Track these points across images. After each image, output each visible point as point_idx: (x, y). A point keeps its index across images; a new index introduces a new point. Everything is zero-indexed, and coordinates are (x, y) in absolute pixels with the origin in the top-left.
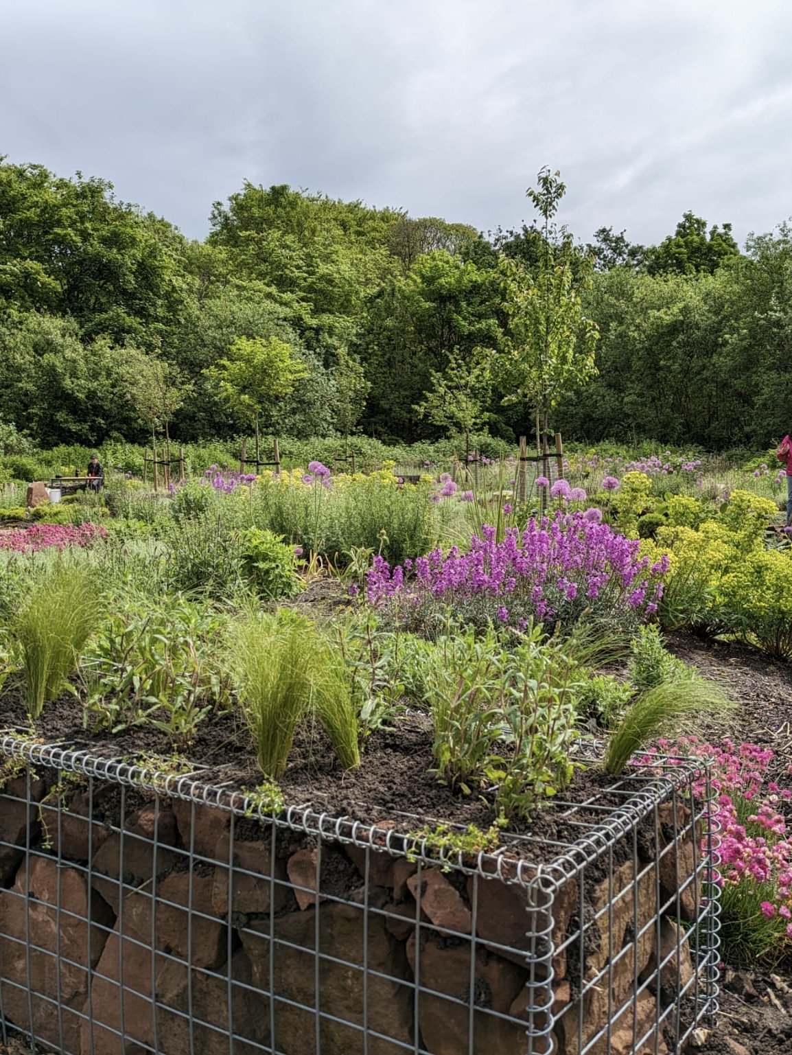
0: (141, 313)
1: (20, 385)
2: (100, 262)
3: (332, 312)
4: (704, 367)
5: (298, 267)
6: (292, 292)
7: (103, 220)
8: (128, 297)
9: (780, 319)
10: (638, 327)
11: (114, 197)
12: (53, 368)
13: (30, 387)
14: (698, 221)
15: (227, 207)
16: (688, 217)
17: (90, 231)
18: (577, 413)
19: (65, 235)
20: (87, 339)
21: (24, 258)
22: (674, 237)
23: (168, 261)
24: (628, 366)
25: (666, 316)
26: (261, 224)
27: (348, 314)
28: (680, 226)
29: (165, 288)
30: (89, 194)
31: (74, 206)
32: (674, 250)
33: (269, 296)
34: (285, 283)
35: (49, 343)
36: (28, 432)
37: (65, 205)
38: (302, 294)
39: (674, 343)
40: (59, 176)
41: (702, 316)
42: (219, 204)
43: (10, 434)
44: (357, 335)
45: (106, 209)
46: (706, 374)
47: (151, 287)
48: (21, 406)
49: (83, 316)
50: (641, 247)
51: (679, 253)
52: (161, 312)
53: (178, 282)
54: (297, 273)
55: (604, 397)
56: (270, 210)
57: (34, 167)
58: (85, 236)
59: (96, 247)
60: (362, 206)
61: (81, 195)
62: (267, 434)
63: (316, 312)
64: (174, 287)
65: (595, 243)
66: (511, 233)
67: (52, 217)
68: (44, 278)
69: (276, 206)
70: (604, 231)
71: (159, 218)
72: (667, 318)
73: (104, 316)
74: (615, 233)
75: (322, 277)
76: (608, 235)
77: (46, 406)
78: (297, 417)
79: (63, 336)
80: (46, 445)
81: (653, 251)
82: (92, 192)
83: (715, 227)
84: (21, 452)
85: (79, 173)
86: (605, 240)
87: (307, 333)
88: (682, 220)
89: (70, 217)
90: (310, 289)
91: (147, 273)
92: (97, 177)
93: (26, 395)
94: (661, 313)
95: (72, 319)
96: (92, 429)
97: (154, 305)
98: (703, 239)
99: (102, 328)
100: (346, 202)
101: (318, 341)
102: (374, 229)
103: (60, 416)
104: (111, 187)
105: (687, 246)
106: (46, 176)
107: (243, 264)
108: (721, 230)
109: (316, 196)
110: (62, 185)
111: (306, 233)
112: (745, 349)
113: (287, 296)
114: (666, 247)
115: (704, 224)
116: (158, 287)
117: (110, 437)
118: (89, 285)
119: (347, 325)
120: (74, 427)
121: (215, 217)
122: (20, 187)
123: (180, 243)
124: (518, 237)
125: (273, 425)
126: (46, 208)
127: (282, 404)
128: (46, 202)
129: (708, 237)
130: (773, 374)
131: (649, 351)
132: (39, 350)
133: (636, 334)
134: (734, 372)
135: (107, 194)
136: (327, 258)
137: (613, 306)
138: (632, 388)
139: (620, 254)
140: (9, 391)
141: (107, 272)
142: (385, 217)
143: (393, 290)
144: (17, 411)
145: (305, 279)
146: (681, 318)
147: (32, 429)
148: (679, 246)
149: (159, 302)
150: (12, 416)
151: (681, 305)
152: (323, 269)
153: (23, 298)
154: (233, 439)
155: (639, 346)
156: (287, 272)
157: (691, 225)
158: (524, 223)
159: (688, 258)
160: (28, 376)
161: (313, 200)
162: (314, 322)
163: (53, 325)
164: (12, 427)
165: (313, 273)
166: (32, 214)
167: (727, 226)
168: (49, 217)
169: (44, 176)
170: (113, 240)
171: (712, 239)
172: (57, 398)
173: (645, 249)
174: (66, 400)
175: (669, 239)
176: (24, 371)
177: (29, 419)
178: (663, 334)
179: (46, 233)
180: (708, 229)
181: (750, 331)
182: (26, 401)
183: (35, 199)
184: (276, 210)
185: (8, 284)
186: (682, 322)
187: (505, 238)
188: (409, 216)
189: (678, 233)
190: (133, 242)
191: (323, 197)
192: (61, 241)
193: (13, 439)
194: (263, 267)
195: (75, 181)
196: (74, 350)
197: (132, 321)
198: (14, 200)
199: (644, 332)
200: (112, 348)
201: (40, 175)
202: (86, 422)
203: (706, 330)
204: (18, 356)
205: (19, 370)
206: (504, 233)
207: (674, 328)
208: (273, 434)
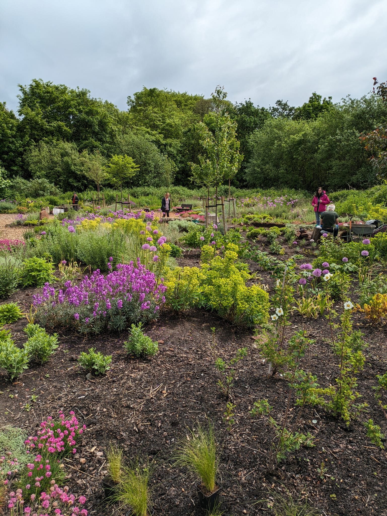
0: (100, 140)
1: (56, 169)
2: (85, 121)
3: (171, 138)
4: (311, 158)
5: (159, 121)
6: (156, 130)
7: (87, 105)
8: (95, 134)
9: (340, 139)
10: (286, 142)
11: (91, 96)
12: (68, 162)
13: (60, 169)
14: (318, 96)
15: (133, 98)
16: (314, 94)
17: (82, 109)
18: (261, 177)
19: (73, 111)
20: (80, 151)
21: (58, 121)
22: (308, 103)
23: (111, 119)
24: (281, 158)
25: (297, 137)
26: (146, 104)
27: (178, 138)
28: (310, 98)
29: (109, 130)
30: (82, 95)
31: (76, 100)
32: (307, 108)
33: (148, 132)
34: (154, 127)
35: (67, 153)
36: (59, 186)
37: (73, 100)
38: (160, 131)
39: (300, 149)
40: (71, 88)
41: (312, 138)
42: (130, 97)
43: (52, 187)
44: (181, 147)
45: (88, 100)
46: (312, 161)
47: (105, 130)
48: (57, 177)
49: (80, 142)
50: (294, 108)
51: (309, 110)
52: (108, 139)
53: (114, 128)
54: (159, 123)
55: (271, 170)
56: (149, 98)
57: (61, 86)
58: (80, 112)
59: (84, 116)
60: (187, 94)
61: (78, 96)
62: (145, 186)
63: (165, 138)
64: (113, 130)
65: (276, 106)
66: (241, 104)
67: (68, 104)
68: (65, 128)
69: (151, 97)
70: (279, 101)
71: (110, 103)
72: (297, 138)
73: (87, 142)
74: (284, 102)
75: (168, 124)
76: (281, 103)
77: (65, 176)
78: (156, 179)
79: (72, 150)
80: (65, 191)
81: (299, 109)
82: (83, 94)
83: (325, 98)
84: (55, 194)
85: (78, 88)
86: (279, 105)
87: (161, 146)
88: (312, 95)
89: (74, 104)
90: (163, 129)
91: (102, 125)
92: (84, 88)
93: (58, 172)
94: (294, 137)
95: (75, 143)
96: (82, 184)
97: (105, 137)
98: (319, 103)
99: (86, 147)
100: (181, 93)
101: (165, 149)
102: (191, 104)
103: (71, 180)
104: (90, 92)
105: (312, 107)
106: (66, 89)
107: (139, 120)
108: (327, 99)
109: (170, 91)
110: (72, 92)
111: (163, 107)
112: (327, 151)
113: (154, 132)
114: (304, 107)
115: (321, 97)
116: (107, 129)
117: (89, 187)
118: (81, 130)
119: (176, 143)
120: (75, 184)
121: (128, 102)
122: (56, 94)
123: (117, 112)
124: (244, 105)
125: (147, 182)
126: (66, 101)
127: (150, 174)
128: (66, 99)
129: (322, 103)
130: (337, 161)
131: (290, 152)
132: (63, 155)
133: (284, 145)
134: (322, 160)
135: (88, 95)
136: (169, 117)
137: (277, 133)
138: (283, 167)
139: (286, 110)
140: (52, 171)
141: (88, 125)
142: (196, 98)
143: (194, 128)
144: (55, 178)
145: (161, 125)
146: (303, 138)
147: (60, 185)
148: (309, 107)
149: (107, 136)
150: (54, 180)
151: (303, 133)
152: (168, 121)
153: (58, 135)
154: (131, 188)
155: (286, 150)
156: (155, 122)
157: (315, 98)
158: (246, 100)
159: (313, 111)
160: (59, 165)
161: (169, 93)
162: (164, 142)
163: (68, 146)
164: (53, 185)
165: (165, 123)
166: (60, 104)
167: (330, 98)
168: (67, 105)
169: (66, 88)
170: (90, 113)
171: (323, 103)
172: (70, 173)
173: (295, 108)
174: (73, 174)
175: (305, 104)
176: (58, 163)
177: (60, 181)
178: (295, 145)
179: (66, 111)
180: (322, 99)
181: (329, 143)
182: (59, 174)
183: (62, 98)
184: (151, 98)
185: (53, 131)
186: (303, 139)
187: (239, 106)
188: (204, 98)
189: (310, 101)
190: (97, 113)
191: (172, 92)
192: (72, 113)
193: (53, 189)
194: (146, 121)
195: (77, 91)
196: (75, 155)
197: (97, 143)
198: (54, 99)
199: (288, 144)
200: (89, 154)
201: (64, 88)
202: (80, 182)
203: (313, 143)
204: (55, 158)
205: (56, 163)
206: (238, 104)
207: (300, 142)
208: (147, 186)
